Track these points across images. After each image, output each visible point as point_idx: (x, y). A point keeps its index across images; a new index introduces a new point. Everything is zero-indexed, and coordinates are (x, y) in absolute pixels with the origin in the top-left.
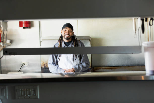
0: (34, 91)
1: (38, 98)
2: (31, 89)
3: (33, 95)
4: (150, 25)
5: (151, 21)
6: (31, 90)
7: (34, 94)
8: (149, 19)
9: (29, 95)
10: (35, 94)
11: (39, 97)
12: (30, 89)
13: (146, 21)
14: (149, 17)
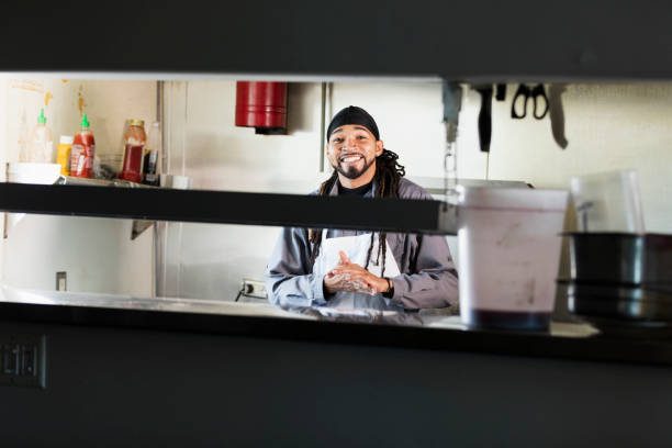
0: (29, 353)
1: (40, 387)
2: (18, 347)
3: (23, 372)
4: (514, 115)
5: (521, 99)
6: (16, 351)
7: (26, 368)
8: (511, 90)
9: (8, 371)
10: (30, 369)
11: (44, 384)
12: (15, 348)
13: (501, 97)
14: (513, 83)
